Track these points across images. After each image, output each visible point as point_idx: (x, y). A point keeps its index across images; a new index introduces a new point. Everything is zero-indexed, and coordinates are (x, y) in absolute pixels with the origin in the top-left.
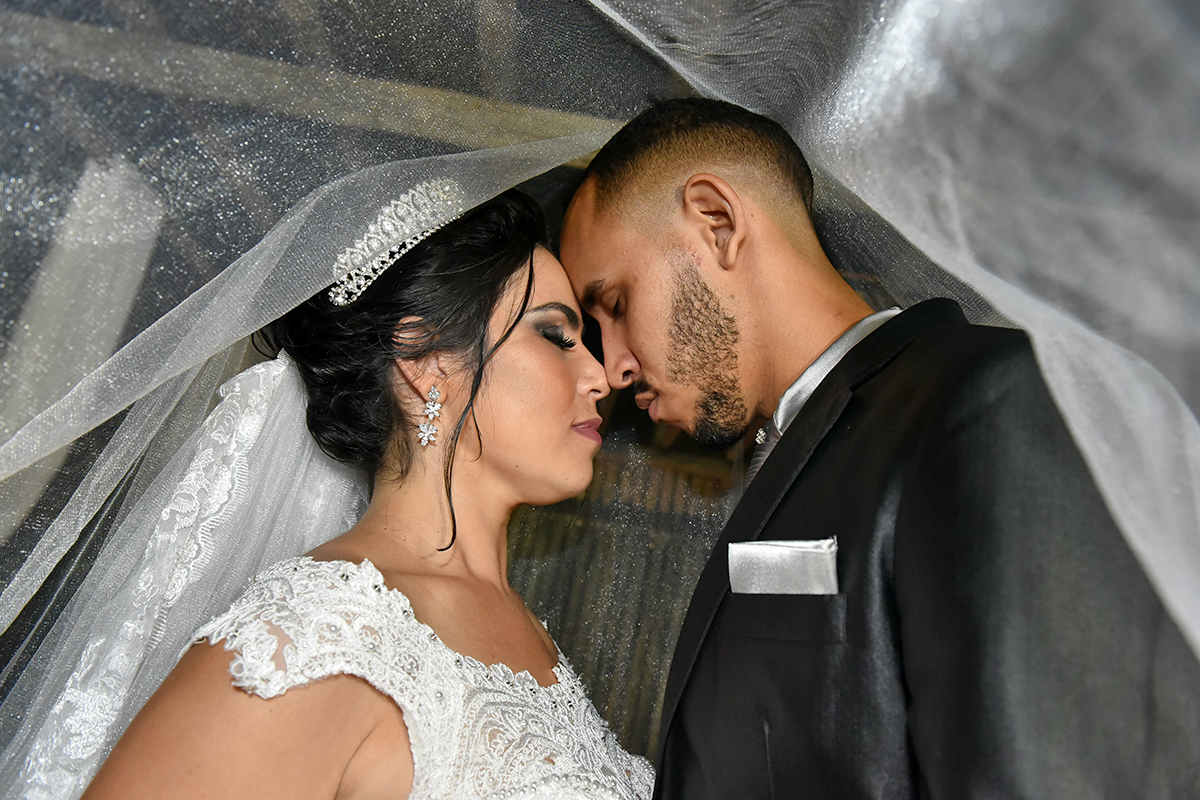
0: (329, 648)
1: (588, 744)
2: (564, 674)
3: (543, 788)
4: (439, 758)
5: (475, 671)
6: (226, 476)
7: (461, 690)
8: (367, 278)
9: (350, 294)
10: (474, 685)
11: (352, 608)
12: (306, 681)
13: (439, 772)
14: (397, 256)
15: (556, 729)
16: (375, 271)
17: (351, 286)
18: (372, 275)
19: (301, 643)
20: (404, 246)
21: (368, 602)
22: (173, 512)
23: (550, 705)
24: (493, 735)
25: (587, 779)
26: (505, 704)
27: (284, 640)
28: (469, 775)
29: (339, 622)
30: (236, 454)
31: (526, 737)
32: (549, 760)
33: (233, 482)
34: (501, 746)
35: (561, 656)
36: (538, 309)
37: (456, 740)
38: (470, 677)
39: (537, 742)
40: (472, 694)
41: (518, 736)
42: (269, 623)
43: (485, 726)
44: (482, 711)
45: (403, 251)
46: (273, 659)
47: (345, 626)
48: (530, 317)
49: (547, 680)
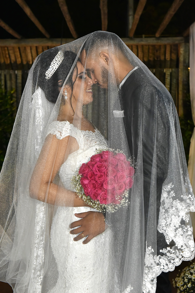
0: (66, 133)
1: (101, 140)
2: (96, 130)
3: (95, 146)
4: (82, 144)
5: (84, 133)
6: (40, 110)
7: (83, 135)
8: (51, 74)
9: (49, 77)
10: (84, 134)
11: (67, 127)
12: (64, 137)
13: (82, 146)
14: (55, 70)
15: (96, 138)
16: (52, 73)
17: (49, 76)
18: (52, 74)
19: (63, 133)
20: (56, 68)
21: (69, 126)
22: (37, 120)
23: (95, 135)
24: (88, 140)
25: (101, 144)
26: (89, 136)
27: (61, 133)
28: (86, 145)
29: (67, 129)
30: (40, 107)
31: (92, 140)
32: (96, 142)
33: (42, 111)
34: (89, 141)
35: (95, 127)
36: (79, 74)
37: (83, 142)
38: (83, 133)
39: (94, 140)
40: (84, 136)
41: (91, 140)
42: (58, 131)
43: (86, 139)
44: (86, 138)
45: (56, 69)
46: (60, 135)
47: (67, 130)
48: (78, 76)
49: (94, 132)
